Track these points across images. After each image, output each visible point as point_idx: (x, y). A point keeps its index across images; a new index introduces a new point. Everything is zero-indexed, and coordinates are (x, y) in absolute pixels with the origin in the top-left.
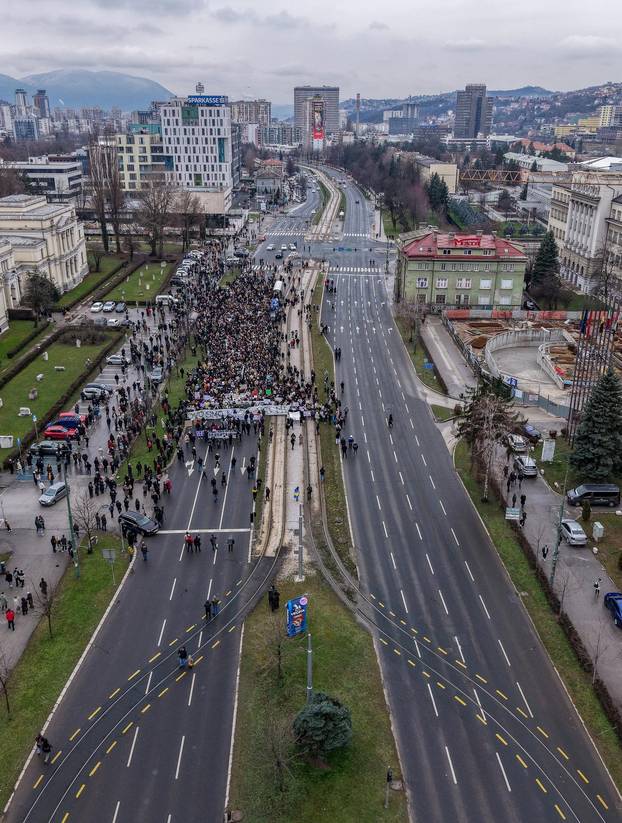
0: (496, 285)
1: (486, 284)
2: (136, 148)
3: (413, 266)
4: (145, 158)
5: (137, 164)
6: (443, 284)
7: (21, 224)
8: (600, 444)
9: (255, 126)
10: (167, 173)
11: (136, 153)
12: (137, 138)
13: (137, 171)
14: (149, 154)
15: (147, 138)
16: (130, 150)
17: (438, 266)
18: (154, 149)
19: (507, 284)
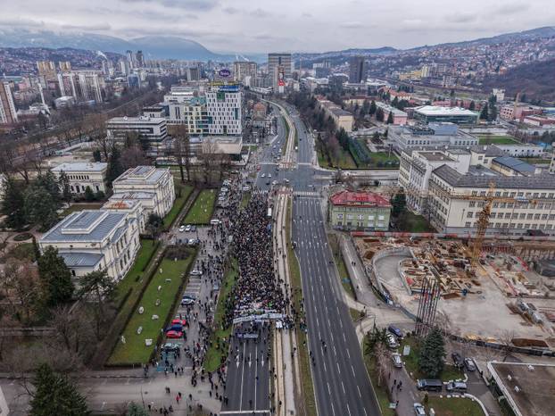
0: (376, 218)
1: (371, 218)
2: (194, 113)
3: (336, 209)
4: (198, 118)
5: (194, 121)
6: (350, 217)
7: (145, 186)
8: (432, 362)
9: (250, 77)
10: (210, 125)
11: (194, 115)
12: (194, 108)
13: (194, 124)
14: (200, 115)
15: (199, 108)
16: (191, 114)
17: (348, 210)
18: (203, 113)
19: (381, 218)
